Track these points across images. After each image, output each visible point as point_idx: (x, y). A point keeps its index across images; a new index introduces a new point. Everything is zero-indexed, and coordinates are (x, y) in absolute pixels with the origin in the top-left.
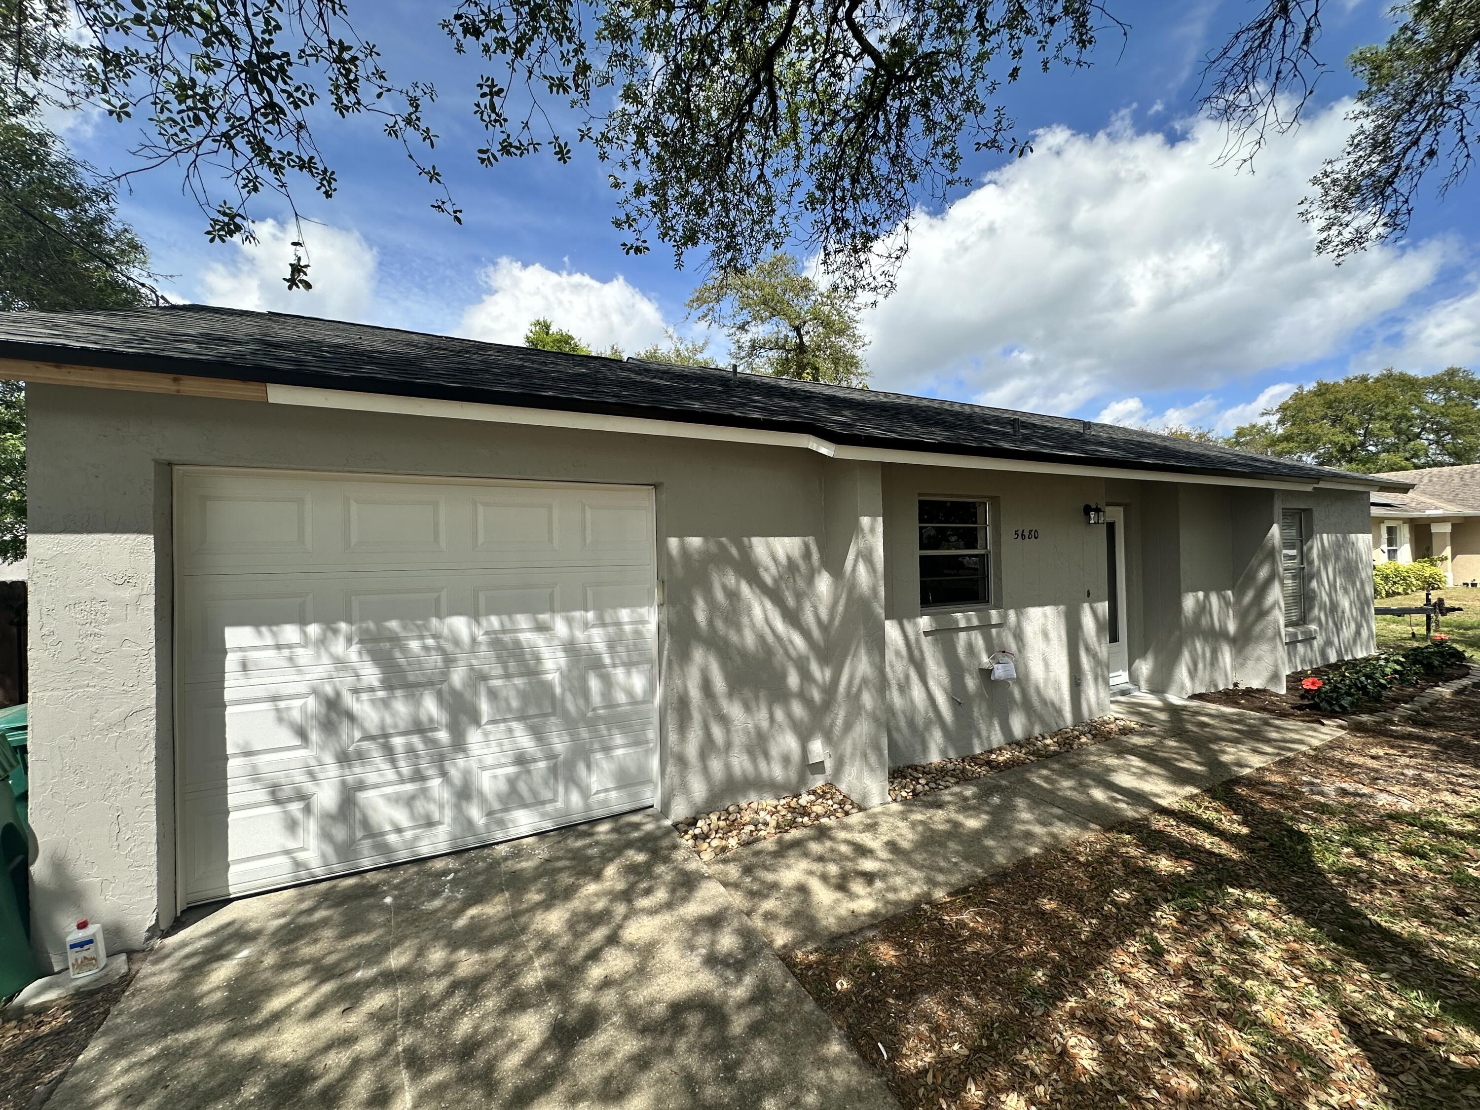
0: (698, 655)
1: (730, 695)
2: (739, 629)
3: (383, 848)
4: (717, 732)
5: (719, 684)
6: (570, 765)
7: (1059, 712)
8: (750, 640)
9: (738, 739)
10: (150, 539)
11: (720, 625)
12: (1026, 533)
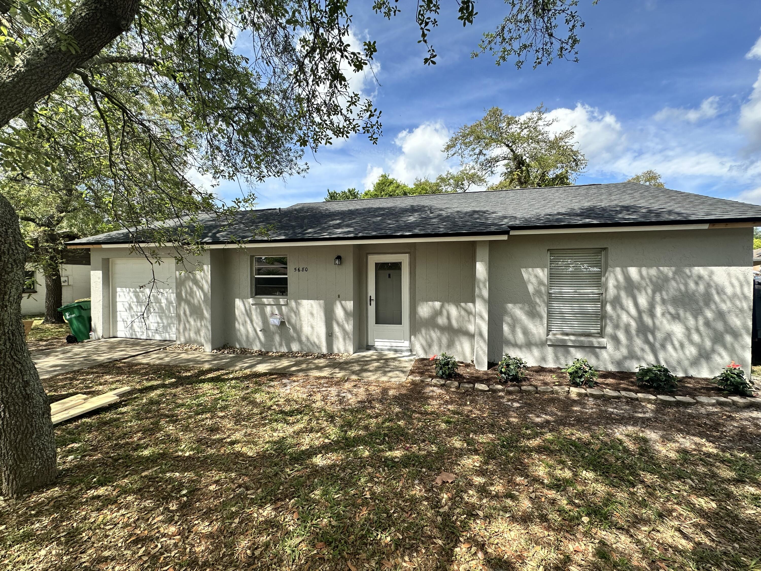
0: (183, 304)
1: (190, 316)
2: (193, 298)
3: (136, 335)
4: (187, 326)
5: (188, 312)
6: (166, 327)
7: (319, 347)
8: (196, 301)
9: (193, 329)
10: (100, 272)
11: (188, 297)
12: (301, 269)
